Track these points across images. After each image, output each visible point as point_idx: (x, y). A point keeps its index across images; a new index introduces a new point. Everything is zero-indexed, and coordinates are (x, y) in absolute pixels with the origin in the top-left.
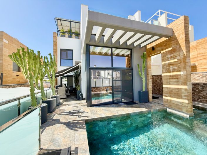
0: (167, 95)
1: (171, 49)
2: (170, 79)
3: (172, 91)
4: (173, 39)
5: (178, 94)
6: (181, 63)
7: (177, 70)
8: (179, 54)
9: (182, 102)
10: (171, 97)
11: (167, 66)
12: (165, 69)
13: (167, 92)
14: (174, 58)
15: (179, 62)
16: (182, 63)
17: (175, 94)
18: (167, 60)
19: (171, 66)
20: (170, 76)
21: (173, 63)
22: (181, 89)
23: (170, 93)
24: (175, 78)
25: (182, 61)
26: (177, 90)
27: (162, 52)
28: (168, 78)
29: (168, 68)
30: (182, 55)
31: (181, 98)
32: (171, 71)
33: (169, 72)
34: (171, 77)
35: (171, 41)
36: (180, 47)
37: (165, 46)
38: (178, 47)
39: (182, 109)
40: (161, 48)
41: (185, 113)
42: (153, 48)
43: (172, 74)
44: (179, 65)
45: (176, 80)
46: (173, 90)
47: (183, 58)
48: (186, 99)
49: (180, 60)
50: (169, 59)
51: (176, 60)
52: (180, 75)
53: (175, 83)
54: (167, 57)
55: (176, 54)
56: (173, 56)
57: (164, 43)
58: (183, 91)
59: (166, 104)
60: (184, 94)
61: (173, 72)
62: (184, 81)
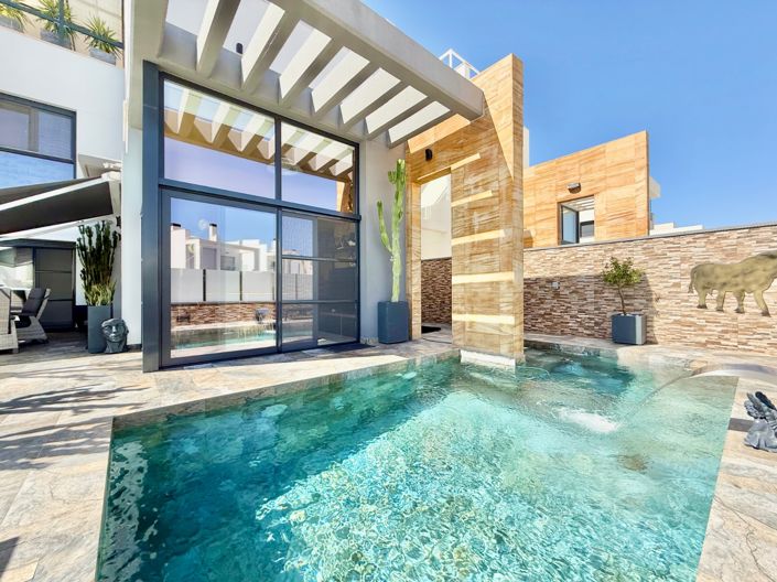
0: (463, 309)
1: (477, 157)
2: (471, 255)
3: (475, 294)
4: (482, 126)
5: (491, 300)
6: (500, 201)
7: (492, 225)
8: (498, 174)
9: (501, 325)
10: (472, 312)
11: (466, 213)
12: (460, 224)
13: (462, 298)
14: (485, 187)
15: (497, 199)
16: (505, 203)
17: (483, 301)
18: (467, 192)
19: (476, 214)
20: (473, 245)
21: (481, 205)
22: (498, 283)
23: (470, 301)
24: (484, 250)
25: (504, 197)
26: (489, 289)
27: (453, 167)
28: (468, 251)
29: (467, 219)
30: (504, 176)
31: (499, 312)
32: (476, 228)
33: (471, 231)
34: (475, 249)
35: (478, 133)
36: (500, 152)
37: (462, 147)
38: (496, 150)
39: (498, 346)
40: (450, 154)
41: (507, 357)
42: (429, 154)
43: (477, 238)
44: (496, 208)
45: (489, 257)
46: (479, 291)
47: (507, 188)
48: (508, 313)
49: (498, 194)
50: (473, 191)
51: (489, 194)
52: (498, 240)
53: (485, 267)
54: (466, 182)
55: (490, 173)
56: (483, 180)
57: (459, 139)
58: (503, 288)
59: (458, 337)
60: (505, 300)
61: (479, 232)
62: (506, 259)
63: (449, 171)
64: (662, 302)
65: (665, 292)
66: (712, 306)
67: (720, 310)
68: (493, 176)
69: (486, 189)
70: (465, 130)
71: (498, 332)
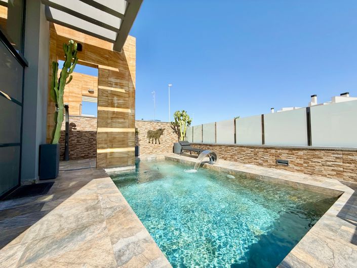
0: (106, 146)
1: (117, 70)
2: (112, 118)
3: (114, 138)
4: (120, 57)
5: (123, 141)
6: (129, 97)
7: (125, 106)
8: (128, 84)
9: (129, 152)
10: (112, 147)
11: (109, 95)
12: (104, 100)
13: (106, 140)
14: (122, 86)
15: (127, 95)
16: (131, 99)
17: (119, 141)
18: (110, 85)
19: (115, 98)
20: (114, 113)
21: (119, 94)
22: (127, 133)
23: (111, 141)
24: (120, 117)
25: (131, 95)
26: (122, 136)
27: (100, 66)
28: (110, 116)
29: (110, 98)
30: (131, 87)
31: (128, 146)
32: (116, 105)
33: (113, 106)
34: (115, 115)
35: (117, 59)
36: (130, 75)
37: (107, 59)
38: (127, 73)
39: (127, 162)
41: (132, 166)
42: (80, 45)
43: (116, 110)
44: (127, 99)
45: (123, 120)
46: (117, 136)
47: (133, 92)
48: (132, 146)
49: (128, 93)
50: (114, 86)
51: (123, 91)
52: (127, 114)
53: (121, 125)
54: (110, 79)
55: (124, 82)
56: (120, 83)
57: (105, 54)
58: (130, 135)
59: (102, 162)
60: (131, 141)
61: (117, 107)
62: (132, 123)
63: (97, 67)
64: (141, 141)
65: (141, 138)
66: (151, 142)
67: (152, 143)
68: (126, 84)
69: (122, 88)
70: (109, 52)
71: (127, 156)
